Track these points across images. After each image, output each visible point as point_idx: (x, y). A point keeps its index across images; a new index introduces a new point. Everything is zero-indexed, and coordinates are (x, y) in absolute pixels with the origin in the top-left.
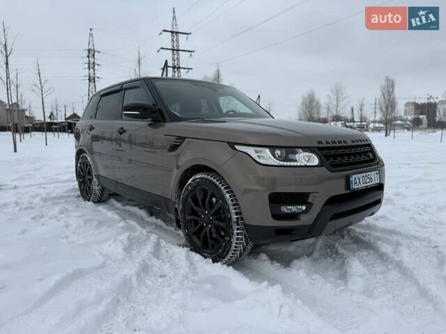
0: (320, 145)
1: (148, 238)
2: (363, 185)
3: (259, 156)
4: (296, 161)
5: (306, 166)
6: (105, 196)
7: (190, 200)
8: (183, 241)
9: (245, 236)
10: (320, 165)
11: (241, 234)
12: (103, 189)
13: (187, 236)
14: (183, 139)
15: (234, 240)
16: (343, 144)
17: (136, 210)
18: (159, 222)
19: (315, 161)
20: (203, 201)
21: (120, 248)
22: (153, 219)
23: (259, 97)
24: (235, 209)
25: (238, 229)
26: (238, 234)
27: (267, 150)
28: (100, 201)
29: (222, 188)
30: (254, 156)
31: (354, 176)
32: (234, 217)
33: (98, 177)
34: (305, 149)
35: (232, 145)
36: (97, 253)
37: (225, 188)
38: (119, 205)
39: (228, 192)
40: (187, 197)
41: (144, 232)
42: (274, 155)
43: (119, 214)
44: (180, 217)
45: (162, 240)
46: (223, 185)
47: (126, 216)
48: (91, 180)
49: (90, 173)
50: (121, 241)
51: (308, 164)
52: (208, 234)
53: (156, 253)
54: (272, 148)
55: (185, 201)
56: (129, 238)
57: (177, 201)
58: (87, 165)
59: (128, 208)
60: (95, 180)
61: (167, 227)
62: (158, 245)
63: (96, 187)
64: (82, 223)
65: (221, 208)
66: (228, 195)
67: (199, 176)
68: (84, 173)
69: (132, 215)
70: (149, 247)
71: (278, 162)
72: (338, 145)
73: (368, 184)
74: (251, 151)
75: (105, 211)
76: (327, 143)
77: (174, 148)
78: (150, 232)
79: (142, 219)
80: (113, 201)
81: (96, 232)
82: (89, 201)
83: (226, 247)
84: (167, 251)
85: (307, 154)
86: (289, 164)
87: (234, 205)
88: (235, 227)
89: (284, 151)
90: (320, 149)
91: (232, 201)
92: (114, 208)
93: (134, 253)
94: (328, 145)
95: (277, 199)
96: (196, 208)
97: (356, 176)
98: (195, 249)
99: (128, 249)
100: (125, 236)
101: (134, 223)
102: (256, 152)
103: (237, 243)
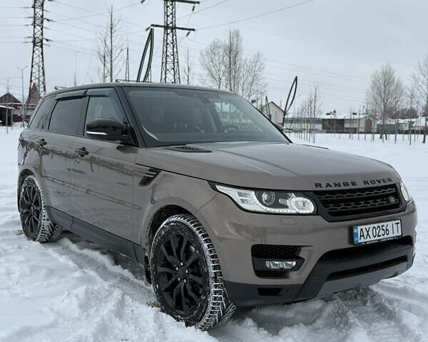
0: (319, 189)
1: (110, 293)
2: (373, 238)
3: (243, 201)
4: (286, 207)
5: (298, 214)
6: (57, 234)
7: (162, 247)
8: (154, 299)
9: (225, 295)
10: (316, 213)
11: (220, 292)
12: (54, 225)
13: (158, 292)
14: (156, 171)
15: (211, 300)
16: (351, 187)
17: (96, 255)
18: (126, 273)
19: (310, 208)
20: (178, 251)
21: (75, 303)
22: (118, 269)
23: (296, 79)
24: (213, 262)
25: (216, 286)
26: (216, 292)
27: (253, 194)
28: (49, 240)
29: (200, 236)
30: (237, 199)
31: (359, 228)
32: (212, 272)
33: (48, 208)
34: (299, 193)
35: (213, 184)
36: (46, 309)
37: (204, 236)
38: (74, 247)
39: (206, 241)
40: (160, 243)
41: (106, 285)
42: (260, 199)
43: (74, 261)
44: (151, 268)
45: (128, 297)
46: (201, 232)
47: (82, 262)
48: (38, 213)
49: (37, 203)
50: (77, 296)
51: (301, 212)
52: (182, 291)
53: (119, 313)
54: (259, 191)
55: (157, 248)
56: (86, 292)
57: (147, 248)
58: (34, 192)
59: (86, 252)
60: (44, 212)
61: (136, 281)
62: (121, 303)
63: (45, 223)
64: (28, 271)
65: (198, 260)
66: (205, 245)
67: (174, 219)
68: (29, 202)
69: (91, 262)
70: (111, 305)
71: (265, 208)
72: (343, 187)
73: (382, 237)
74: (233, 193)
75: (56, 255)
76: (328, 185)
77: (146, 181)
78: (114, 286)
79: (105, 268)
80: (66, 242)
81: (46, 283)
82: (34, 240)
83: (202, 307)
84: (133, 311)
85: (301, 199)
86: (277, 211)
87: (212, 257)
88: (212, 283)
89: (273, 194)
90: (316, 193)
91: (210, 252)
92: (67, 251)
93: (92, 311)
94: (329, 188)
95: (261, 252)
96: (169, 258)
97: (363, 227)
98: (166, 309)
99: (84, 306)
100: (81, 290)
101: (93, 273)
102: (240, 194)
103: (214, 304)
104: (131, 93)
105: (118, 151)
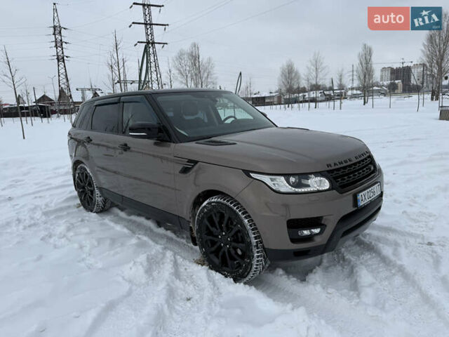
0: (330, 168)
1: (164, 255)
2: (368, 200)
3: (274, 184)
4: (308, 186)
5: (319, 191)
6: (108, 205)
7: (206, 221)
8: (198, 256)
9: (264, 258)
10: (331, 188)
11: (261, 256)
12: (105, 201)
13: (205, 254)
14: (196, 162)
15: (254, 262)
16: (349, 163)
17: (142, 220)
18: (169, 233)
19: (326, 185)
20: (220, 223)
21: (141, 270)
22: (161, 231)
24: (254, 233)
25: (258, 252)
26: (258, 257)
27: (282, 178)
28: (103, 210)
29: (240, 213)
30: (270, 183)
31: (360, 194)
32: (254, 241)
33: (100, 189)
34: (317, 174)
35: (247, 173)
36: (120, 279)
37: (243, 214)
38: (122, 214)
39: (246, 217)
40: (203, 218)
41: (159, 247)
42: (288, 182)
43: (126, 226)
44: (195, 235)
45: (179, 257)
46: (240, 211)
47: (135, 228)
48: (92, 192)
49: (90, 184)
50: (141, 264)
51: (321, 189)
52: (227, 253)
53: (177, 274)
54: (287, 176)
55: (200, 222)
56: (148, 259)
57: (191, 220)
58: (87, 177)
59: (134, 218)
60: (97, 191)
61: (178, 239)
62: (175, 264)
63: (98, 198)
64: (96, 244)
65: (239, 231)
66: (246, 221)
67: (214, 200)
68: (83, 183)
69: (139, 225)
70: (168, 268)
71: (293, 189)
72: (345, 165)
73: (372, 198)
74: (266, 179)
75: (112, 224)
76: (335, 164)
77: (185, 171)
78: (165, 248)
79: (151, 231)
80: (116, 210)
81: (112, 252)
82: (92, 211)
83: (247, 267)
84: (186, 269)
85: (319, 178)
86: (303, 190)
87: (253, 230)
88: (255, 250)
89: (297, 177)
90: (329, 172)
91: (251, 226)
92: (118, 220)
93: (155, 274)
94: (337, 167)
95: (295, 225)
96: (213, 229)
97: (362, 193)
98: (214, 267)
99: (149, 271)
100: (142, 258)
101: (145, 238)
102: (272, 180)
103: (257, 265)
104: (159, 99)
105: (155, 146)
